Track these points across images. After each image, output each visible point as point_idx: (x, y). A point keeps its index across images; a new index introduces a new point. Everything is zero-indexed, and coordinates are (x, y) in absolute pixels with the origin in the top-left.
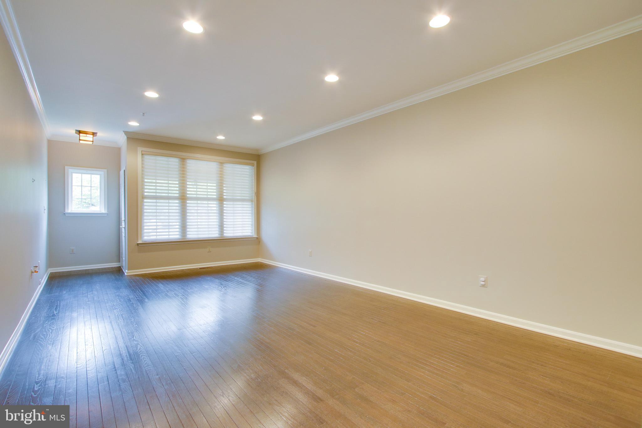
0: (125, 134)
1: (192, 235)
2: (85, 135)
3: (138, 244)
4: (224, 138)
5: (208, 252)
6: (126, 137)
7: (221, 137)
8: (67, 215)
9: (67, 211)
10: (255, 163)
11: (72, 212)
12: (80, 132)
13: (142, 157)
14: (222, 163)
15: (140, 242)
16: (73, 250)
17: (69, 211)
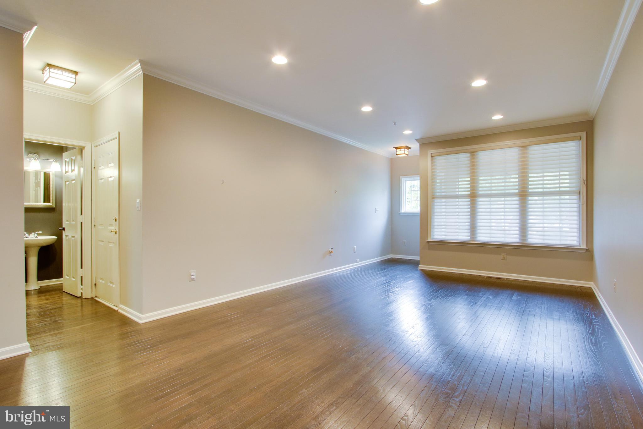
0: (417, 142)
1: (483, 237)
2: (399, 150)
3: (428, 242)
4: (501, 117)
5: (502, 260)
6: (419, 145)
7: (497, 117)
8: (401, 215)
9: (401, 212)
10: (584, 134)
11: (406, 212)
12: (397, 148)
13: (432, 160)
14: (524, 147)
15: (429, 240)
16: (404, 242)
17: (403, 212)
